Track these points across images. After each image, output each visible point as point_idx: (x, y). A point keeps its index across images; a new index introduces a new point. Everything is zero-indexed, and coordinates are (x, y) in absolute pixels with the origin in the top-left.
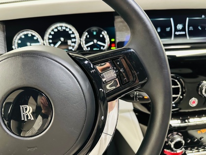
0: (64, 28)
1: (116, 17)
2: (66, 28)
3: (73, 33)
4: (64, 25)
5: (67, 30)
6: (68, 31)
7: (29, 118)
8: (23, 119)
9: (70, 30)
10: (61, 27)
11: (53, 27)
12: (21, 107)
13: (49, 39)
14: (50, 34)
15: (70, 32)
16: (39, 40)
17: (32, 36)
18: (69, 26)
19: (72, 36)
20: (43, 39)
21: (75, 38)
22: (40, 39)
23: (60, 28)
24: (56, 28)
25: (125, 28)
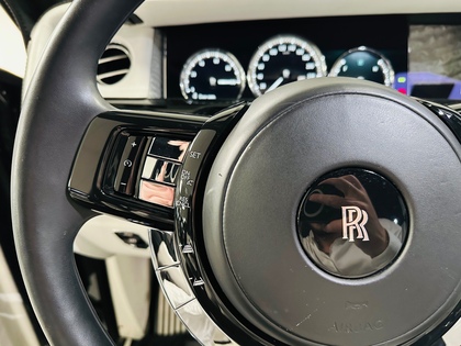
0: (292, 49)
1: (411, 27)
2: (298, 47)
3: (311, 60)
4: (293, 40)
5: (299, 53)
6: (301, 57)
7: (360, 236)
8: (345, 237)
9: (306, 52)
10: (288, 45)
11: (269, 45)
12: (344, 208)
13: (258, 72)
14: (261, 61)
15: (306, 58)
16: (236, 73)
17: (223, 63)
18: (304, 45)
19: (309, 66)
20: (246, 70)
21: (314, 71)
22: (239, 71)
23: (283, 49)
24: (276, 47)
25: (426, 53)
